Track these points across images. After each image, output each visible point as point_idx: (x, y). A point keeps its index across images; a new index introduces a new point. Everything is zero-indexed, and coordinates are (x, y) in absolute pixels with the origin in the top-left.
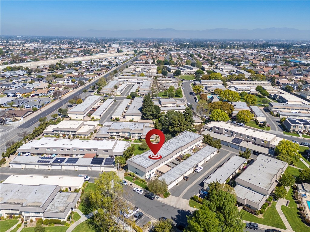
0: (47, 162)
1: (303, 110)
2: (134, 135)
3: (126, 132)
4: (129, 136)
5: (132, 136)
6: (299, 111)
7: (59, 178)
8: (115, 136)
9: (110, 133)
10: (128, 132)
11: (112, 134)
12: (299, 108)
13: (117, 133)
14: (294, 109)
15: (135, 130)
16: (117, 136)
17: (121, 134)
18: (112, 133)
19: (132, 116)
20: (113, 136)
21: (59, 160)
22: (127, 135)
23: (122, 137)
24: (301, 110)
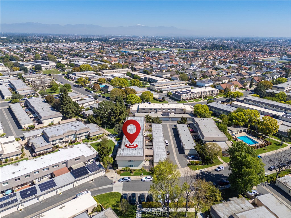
0: (13, 202)
1: (172, 85)
2: (80, 136)
3: (70, 135)
4: (74, 139)
5: (78, 137)
6: (170, 86)
7: (61, 208)
8: (58, 144)
9: (52, 142)
10: (72, 135)
11: (54, 143)
12: (170, 84)
13: (60, 139)
14: (167, 85)
15: (80, 130)
16: (61, 142)
17: (64, 140)
18: (55, 140)
19: (51, 119)
20: (55, 144)
21: (29, 192)
22: (72, 138)
23: (66, 142)
24: (171, 85)
